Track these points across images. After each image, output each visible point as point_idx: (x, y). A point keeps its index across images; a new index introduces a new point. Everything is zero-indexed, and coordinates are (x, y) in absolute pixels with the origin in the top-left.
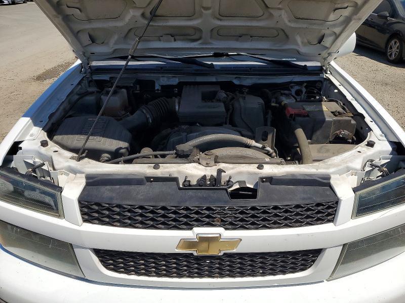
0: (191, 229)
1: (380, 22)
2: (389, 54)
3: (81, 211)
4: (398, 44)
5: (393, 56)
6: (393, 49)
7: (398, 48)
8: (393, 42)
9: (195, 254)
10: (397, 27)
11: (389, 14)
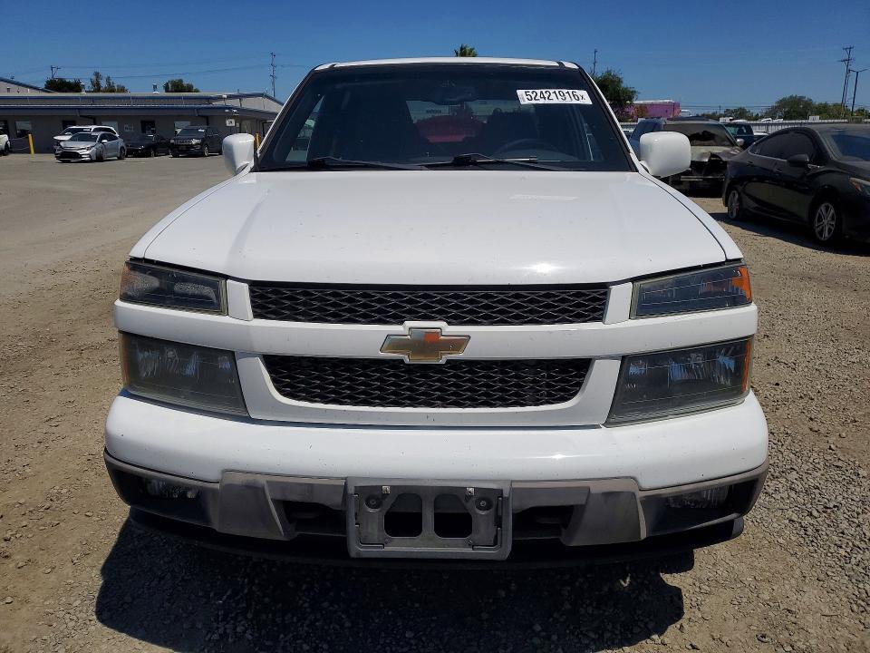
0: (402, 323)
1: (796, 173)
2: (818, 230)
3: (252, 302)
4: (832, 211)
5: (826, 234)
6: (825, 221)
7: (833, 219)
8: (823, 208)
9: (407, 361)
10: (825, 181)
11: (810, 159)
